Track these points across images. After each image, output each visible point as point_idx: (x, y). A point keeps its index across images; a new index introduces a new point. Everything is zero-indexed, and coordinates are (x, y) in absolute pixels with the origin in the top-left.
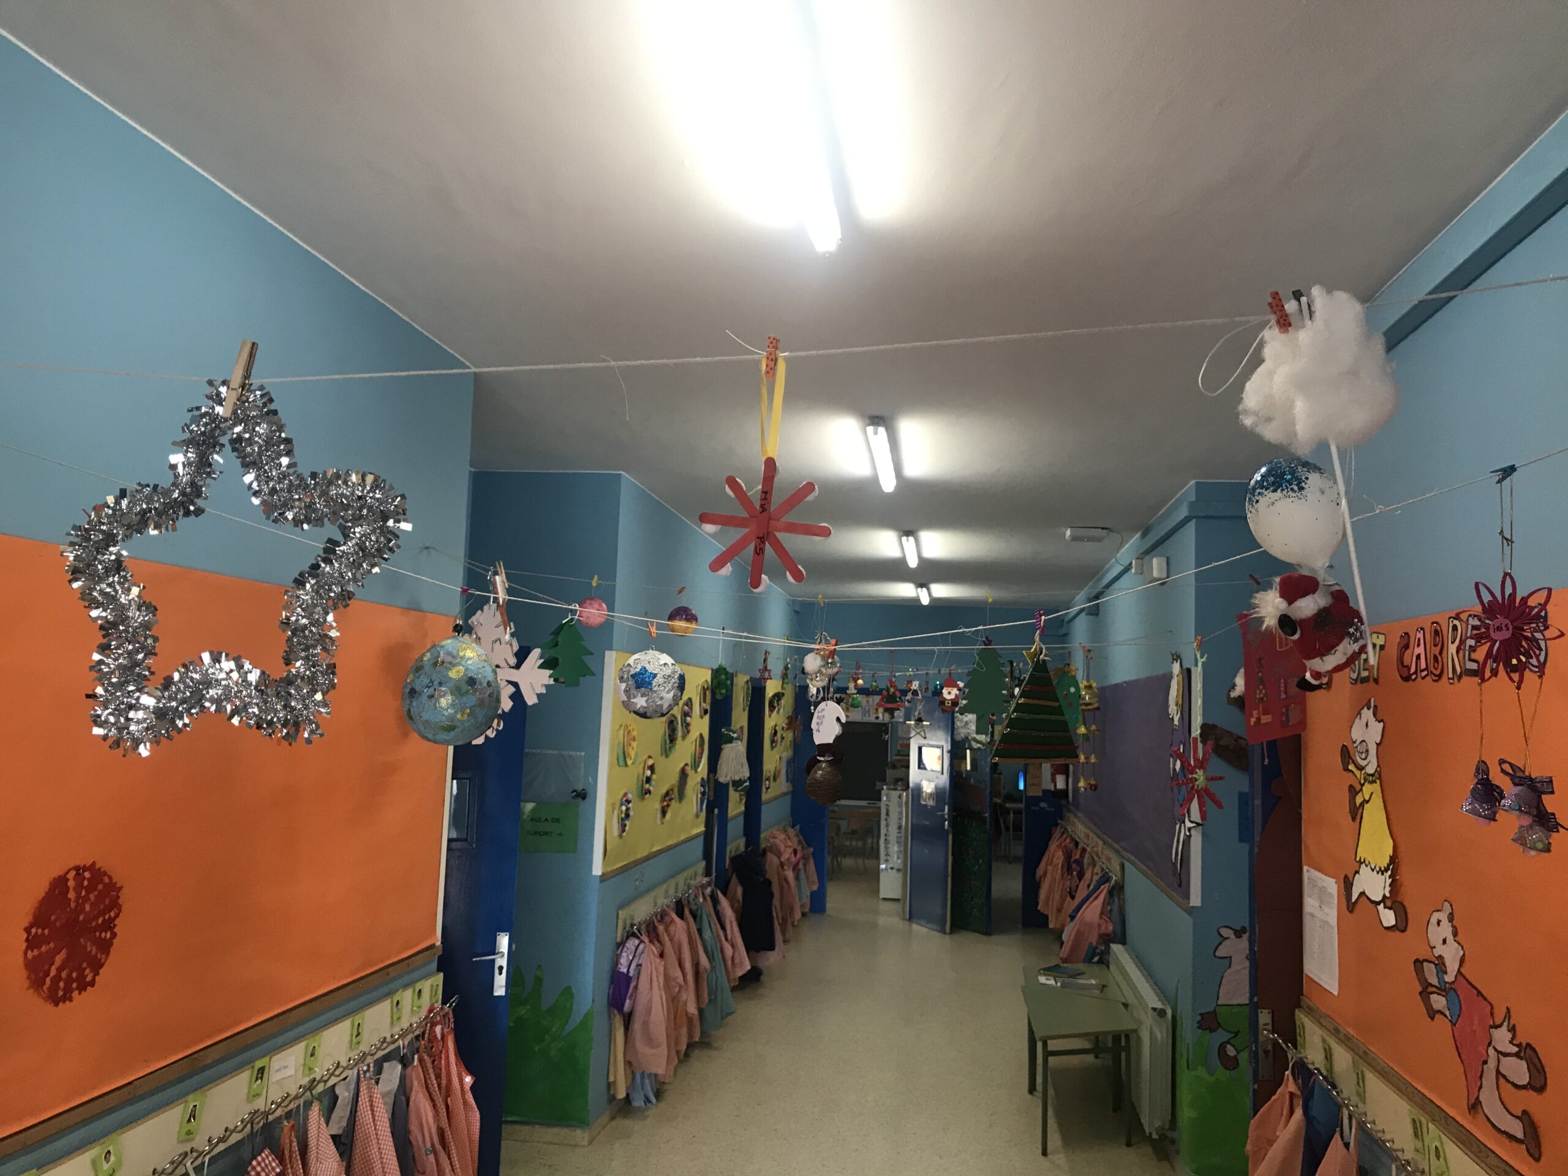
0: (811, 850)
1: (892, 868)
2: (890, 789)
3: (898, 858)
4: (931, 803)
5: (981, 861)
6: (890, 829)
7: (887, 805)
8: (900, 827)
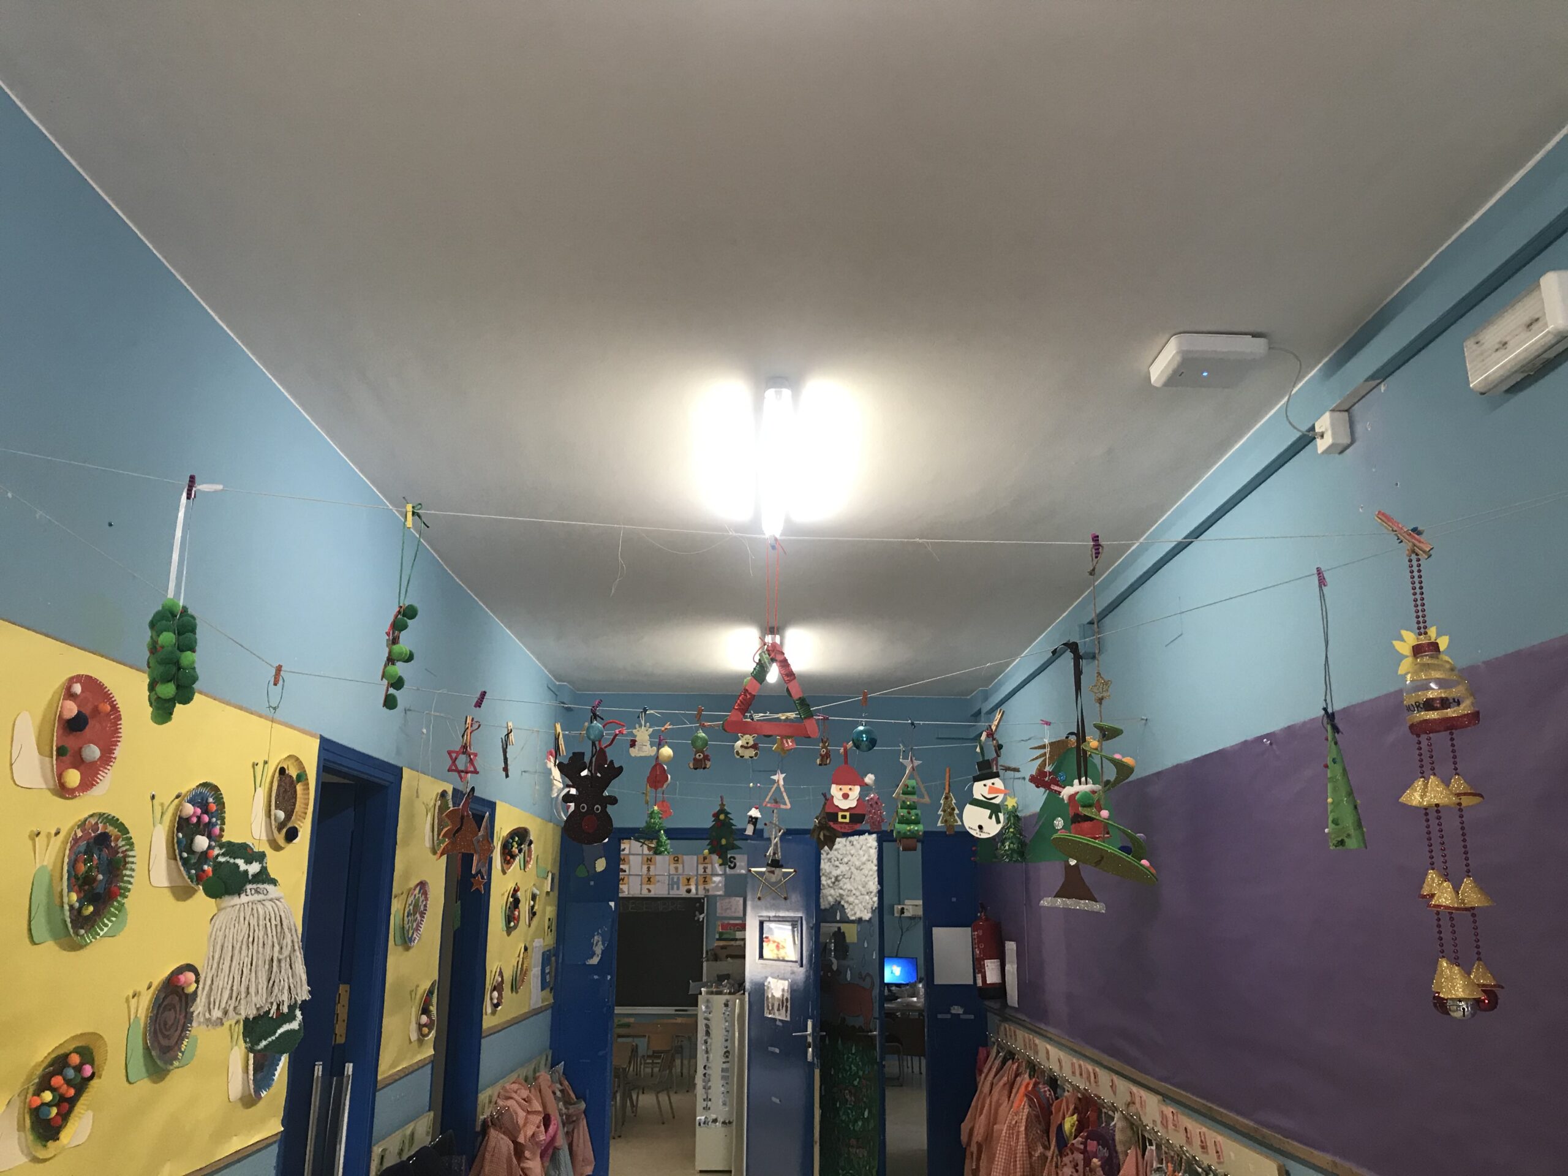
0: (583, 1105)
1: (715, 1121)
2: (712, 993)
3: (724, 1104)
4: (782, 1016)
5: (866, 1114)
6: (711, 1056)
7: (707, 1019)
8: (727, 1054)
